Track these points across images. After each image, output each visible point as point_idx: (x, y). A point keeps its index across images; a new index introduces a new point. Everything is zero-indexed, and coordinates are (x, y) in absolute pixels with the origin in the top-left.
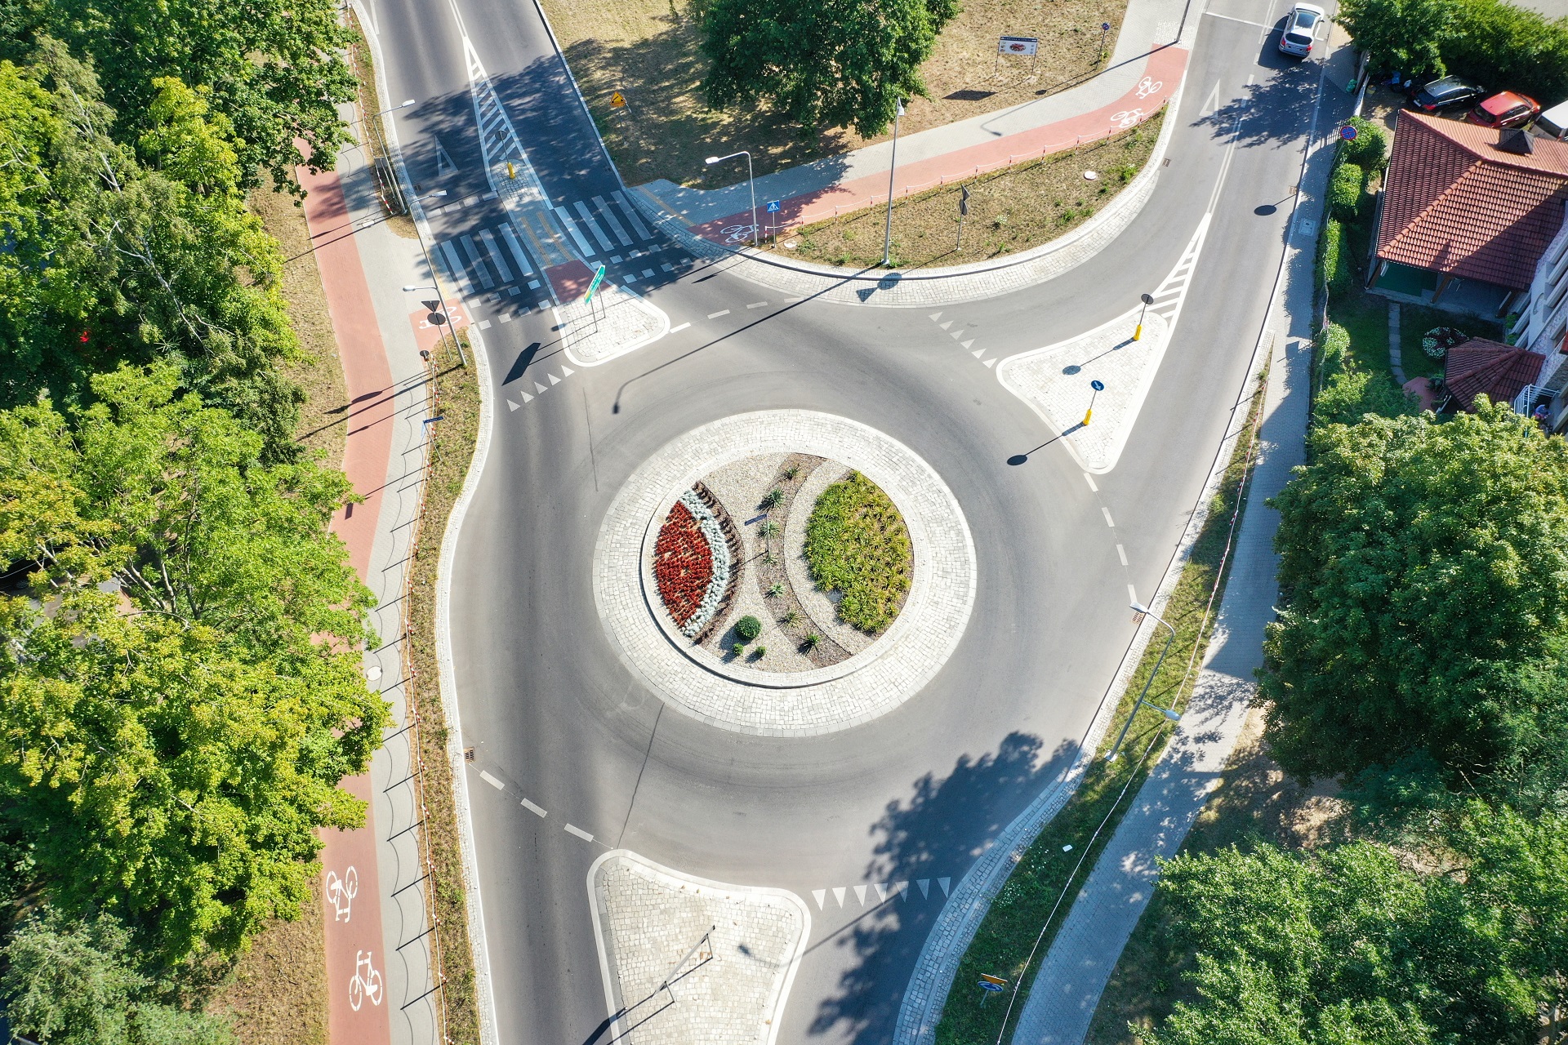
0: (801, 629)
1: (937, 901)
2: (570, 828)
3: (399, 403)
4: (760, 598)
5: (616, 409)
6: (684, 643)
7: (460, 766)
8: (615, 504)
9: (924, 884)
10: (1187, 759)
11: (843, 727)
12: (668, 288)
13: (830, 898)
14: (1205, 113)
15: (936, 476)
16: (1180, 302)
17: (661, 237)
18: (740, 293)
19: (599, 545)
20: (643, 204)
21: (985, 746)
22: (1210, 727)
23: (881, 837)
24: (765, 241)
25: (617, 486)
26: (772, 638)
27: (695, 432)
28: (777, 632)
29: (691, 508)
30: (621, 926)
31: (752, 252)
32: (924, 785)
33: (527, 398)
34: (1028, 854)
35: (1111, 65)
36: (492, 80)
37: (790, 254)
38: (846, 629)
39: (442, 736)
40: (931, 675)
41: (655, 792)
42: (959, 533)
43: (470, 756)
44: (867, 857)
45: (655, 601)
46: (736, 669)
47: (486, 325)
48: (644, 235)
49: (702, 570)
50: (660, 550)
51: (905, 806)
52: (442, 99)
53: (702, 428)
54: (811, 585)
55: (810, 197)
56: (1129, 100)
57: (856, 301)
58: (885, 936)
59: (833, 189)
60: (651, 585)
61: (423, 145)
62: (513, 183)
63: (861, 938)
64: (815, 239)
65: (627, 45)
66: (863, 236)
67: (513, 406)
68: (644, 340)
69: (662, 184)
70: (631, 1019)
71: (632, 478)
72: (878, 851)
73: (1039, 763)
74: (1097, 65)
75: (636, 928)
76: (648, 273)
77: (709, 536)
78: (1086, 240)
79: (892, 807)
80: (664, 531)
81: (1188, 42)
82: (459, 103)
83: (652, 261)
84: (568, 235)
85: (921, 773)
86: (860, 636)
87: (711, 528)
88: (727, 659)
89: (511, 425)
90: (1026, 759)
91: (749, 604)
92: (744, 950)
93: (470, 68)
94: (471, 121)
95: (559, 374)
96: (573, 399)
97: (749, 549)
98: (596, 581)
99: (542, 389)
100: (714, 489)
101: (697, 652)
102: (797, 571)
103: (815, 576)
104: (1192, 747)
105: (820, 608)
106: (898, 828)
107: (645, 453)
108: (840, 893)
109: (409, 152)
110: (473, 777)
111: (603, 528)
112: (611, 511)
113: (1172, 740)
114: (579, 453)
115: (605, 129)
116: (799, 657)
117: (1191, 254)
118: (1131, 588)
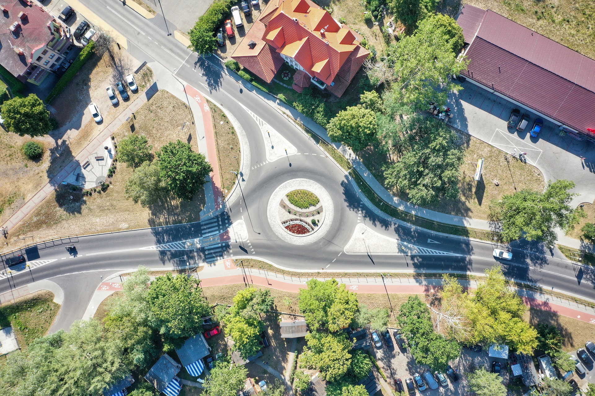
0: (315, 213)
1: (363, 204)
2: (339, 256)
3: (247, 273)
4: (308, 218)
5: (259, 234)
6: (313, 232)
7: (324, 271)
8: (281, 238)
9: (361, 206)
10: (352, 160)
11: (333, 210)
12: (231, 218)
13: (359, 220)
15: (290, 180)
16: (261, 120)
17: (217, 217)
18: (237, 205)
19: (289, 242)
20: (206, 218)
21: (342, 190)
22: (349, 154)
23: (352, 209)
24: (223, 197)
25: (277, 237)
27: (269, 221)
28: (315, 217)
29: (287, 225)
30: (355, 250)
31: (226, 199)
32: (345, 200)
33: (253, 250)
34: (360, 188)
35: (188, 104)
36: (156, 245)
37: (229, 192)
38: (317, 205)
39: (318, 273)
40: (328, 194)
41: (336, 241)
42: (303, 180)
43: (323, 269)
44: (354, 212)
45: (303, 235)
46: (319, 224)
47: (232, 255)
48: (216, 220)
49: (300, 226)
50: (294, 232)
51: (348, 204)
52: (160, 256)
53: (269, 219)
55: (213, 184)
57: (245, 183)
58: (366, 213)
59: (212, 178)
60: (300, 235)
61: (174, 261)
62: (193, 244)
63: (365, 217)
64: (226, 185)
66: (228, 176)
67: (254, 253)
68: (244, 225)
69: (201, 213)
70: (369, 251)
71: (277, 234)
72: (354, 210)
73: (347, 182)
74: (187, 108)
75: (356, 249)
76: (226, 221)
77: (293, 223)
78: (240, 131)
79: (347, 206)
80: (290, 231)
83: (223, 221)
84: (211, 236)
85: (343, 200)
86: (319, 203)
87: (292, 223)
88: (317, 226)
89: (257, 254)
90: (345, 183)
91: (309, 220)
92: (363, 234)
93: (151, 249)
94: (170, 251)
95: (249, 243)
96: (255, 241)
97: (298, 217)
98: (296, 244)
99: (251, 247)
100: (284, 220)
101: (315, 230)
102: (304, 210)
103: (307, 207)
104: (351, 158)
105: (312, 209)
106: (351, 206)
107: (272, 231)
108: (359, 218)
109: (176, 265)
110: (327, 269)
111: (286, 241)
112: (283, 239)
113: (349, 161)
114: (269, 243)
115: (180, 222)
116: (320, 214)
117: (249, 112)
118: (321, 156)
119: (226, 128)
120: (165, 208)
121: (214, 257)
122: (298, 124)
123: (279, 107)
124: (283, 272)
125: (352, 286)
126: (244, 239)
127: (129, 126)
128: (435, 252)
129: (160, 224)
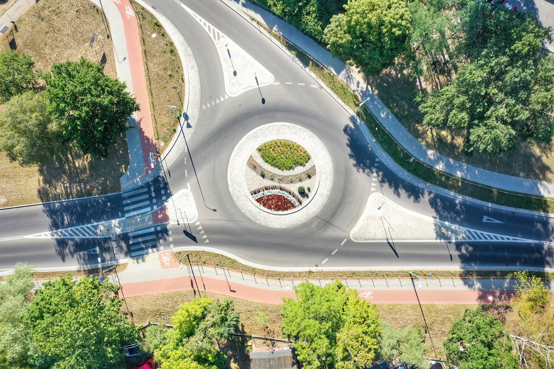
0: (304, 176)
1: (380, 163)
2: (342, 244)
3: (197, 274)
4: (292, 185)
5: (215, 210)
6: (300, 207)
7: (319, 269)
8: (251, 217)
9: (376, 165)
10: (362, 92)
11: (333, 173)
12: (170, 186)
13: (374, 187)
16: (216, 30)
17: (148, 185)
18: (179, 165)
19: (263, 224)
20: (130, 187)
21: (345, 139)
22: (356, 83)
23: (361, 170)
24: (157, 153)
25: (244, 216)
26: (306, 184)
27: (230, 190)
28: (303, 183)
29: (258, 197)
30: (368, 236)
31: (162, 157)
32: (351, 156)
33: (205, 237)
34: (375, 137)
35: (100, 6)
36: (52, 230)
37: (166, 145)
38: (307, 164)
39: (310, 272)
40: (324, 146)
41: (337, 222)
42: (284, 125)
43: (317, 266)
44: (365, 175)
45: (285, 212)
46: (311, 195)
47: (172, 246)
48: (146, 190)
49: (279, 197)
50: (270, 208)
51: (355, 162)
52: (58, 249)
53: (230, 188)
54: (291, 170)
55: (141, 132)
56: (121, 8)
57: (191, 130)
58: (384, 176)
59: (139, 123)
60: (280, 212)
61: (80, 256)
62: (109, 229)
63: (382, 181)
64: (161, 135)
66: (164, 120)
67: (207, 241)
68: (191, 198)
69: (122, 179)
70: (389, 237)
71: (243, 211)
72: (364, 172)
73: (353, 127)
74: (99, 12)
75: (370, 233)
76: (163, 192)
77: (269, 194)
79: (354, 165)
80: (264, 205)
82: (62, 243)
83: (158, 191)
84: (138, 215)
86: (309, 161)
87: (267, 193)
88: (308, 197)
89: (213, 243)
90: (351, 129)
91: (294, 188)
92: (379, 208)
93: (44, 237)
94: (72, 240)
95: (198, 226)
96: (209, 223)
97: (276, 184)
98: (275, 227)
99: (203, 232)
100: (254, 188)
101: (304, 204)
102: (286, 173)
103: (291, 168)
104: (360, 89)
105: (299, 170)
106: (360, 166)
107: (235, 206)
108: (373, 184)
109: (82, 261)
110: (323, 266)
111: (258, 222)
112: (253, 219)
113: (356, 93)
114: (230, 225)
115: (89, 193)
116: (312, 178)
117: (198, 18)
118: (312, 86)
119: (162, 44)
120: (65, 172)
121: (142, 249)
122: (275, 36)
123: (245, 9)
124: (254, 271)
125: (363, 292)
126: (191, 220)
127: (7, 42)
128: (495, 237)
129: (56, 197)
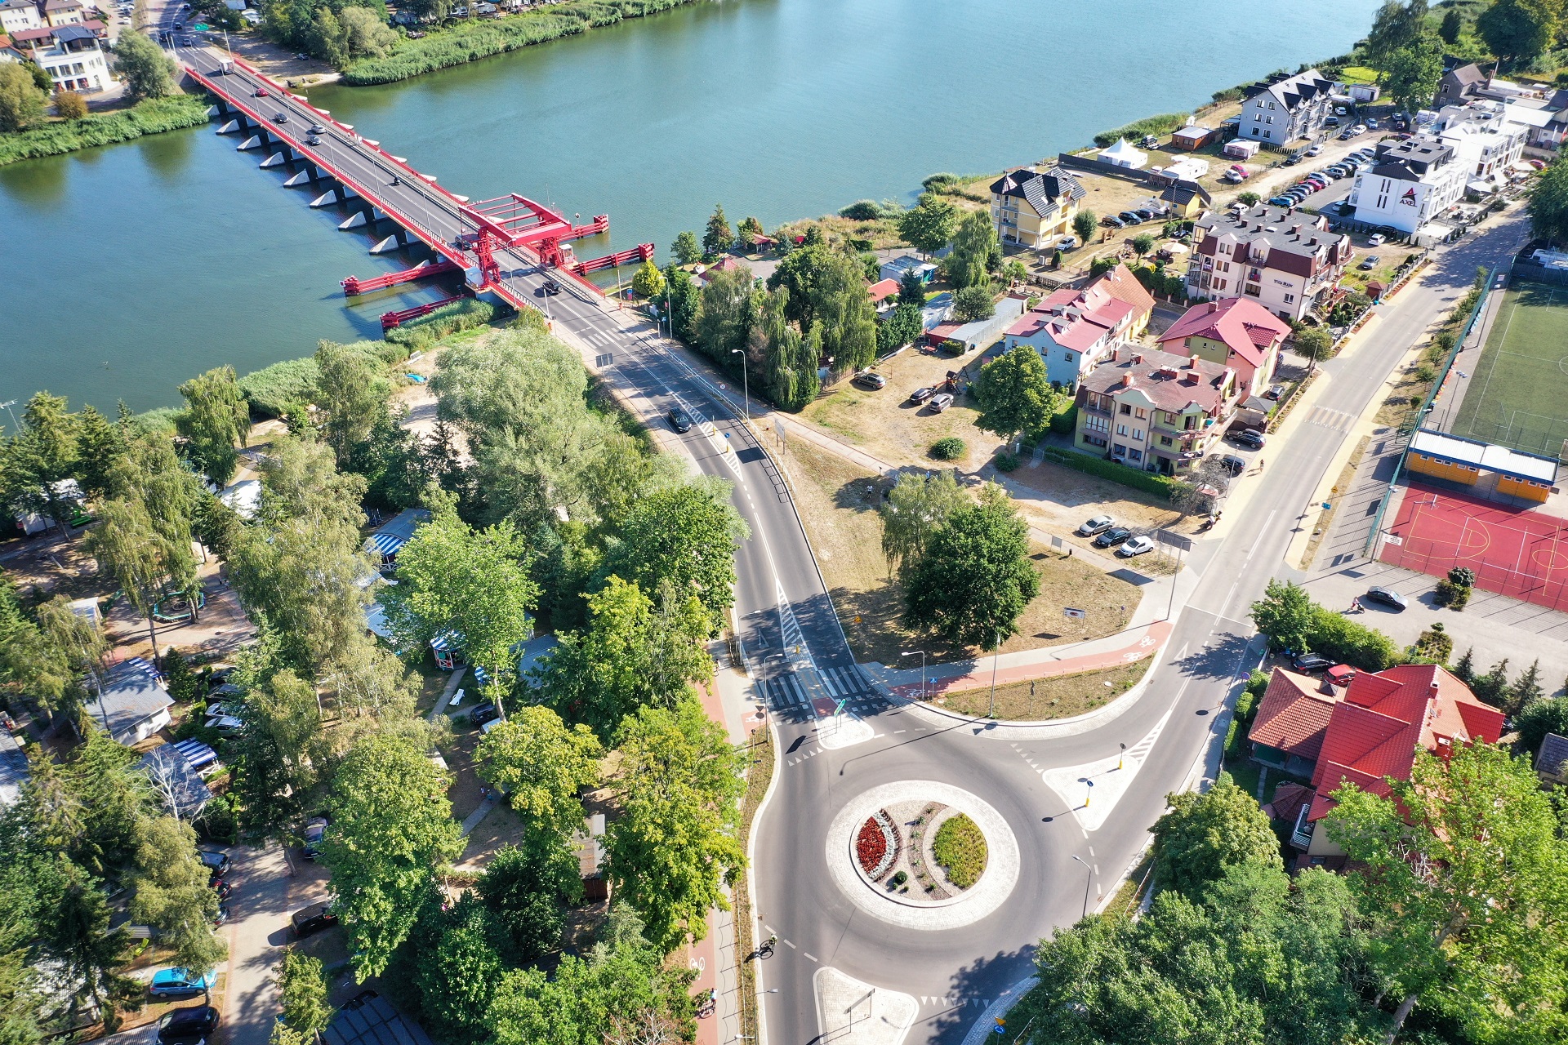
0: (928, 882)
1: (981, 1009)
2: (806, 954)
4: (909, 866)
5: (841, 773)
6: (869, 881)
7: (755, 922)
8: (839, 816)
9: (975, 1003)
11: (944, 928)
12: (875, 716)
13: (929, 1001)
14: (1177, 659)
15: (1005, 821)
16: (1147, 753)
17: (873, 691)
18: (912, 723)
19: (830, 833)
20: (865, 673)
24: (927, 699)
25: (841, 807)
26: (912, 882)
27: (883, 786)
28: (916, 881)
29: (877, 821)
30: (828, 997)
31: (921, 703)
33: (798, 761)
35: (1128, 627)
36: (790, 603)
37: (940, 706)
38: (950, 885)
39: (747, 908)
40: (990, 911)
41: (849, 944)
42: (1013, 849)
43: (760, 918)
45: (856, 861)
46: (894, 895)
47: (779, 724)
48: (865, 690)
49: (880, 850)
50: (860, 838)
52: (763, 611)
53: (886, 785)
54: (935, 862)
55: (953, 679)
56: (1135, 647)
57: (973, 734)
60: (855, 853)
61: (752, 634)
62: (799, 658)
64: (954, 700)
65: (862, 592)
66: (980, 702)
67: (791, 764)
68: (860, 741)
69: (876, 664)
70: (829, 1037)
71: (849, 804)
74: (1119, 627)
76: (865, 708)
77: (886, 834)
78: (1101, 716)
79: (962, 970)
80: (863, 830)
81: (1174, 619)
82: (771, 614)
83: (866, 703)
84: (824, 684)
85: (979, 956)
86: (957, 888)
87: (886, 830)
88: (889, 890)
89: (789, 773)
90: (1031, 957)
91: (903, 866)
92: (884, 1019)
93: (779, 595)
94: (778, 623)
95: (816, 751)
96: (821, 764)
97: (905, 842)
98: (827, 849)
99: (806, 757)
100: (892, 813)
101: (875, 886)
102: (928, 856)
103: (937, 859)
105: (938, 874)
107: (856, 793)
109: (746, 636)
110: (761, 928)
111: (833, 826)
112: (837, 818)
114: (823, 790)
115: (849, 634)
116: (925, 894)
117: (1157, 730)
119: (1098, 693)
120: (875, 612)
121: (772, 694)
123: (1197, 784)
126: (825, 742)
